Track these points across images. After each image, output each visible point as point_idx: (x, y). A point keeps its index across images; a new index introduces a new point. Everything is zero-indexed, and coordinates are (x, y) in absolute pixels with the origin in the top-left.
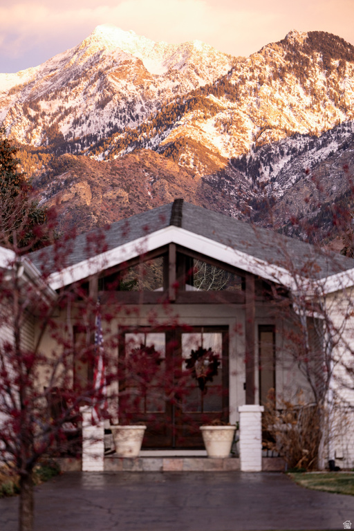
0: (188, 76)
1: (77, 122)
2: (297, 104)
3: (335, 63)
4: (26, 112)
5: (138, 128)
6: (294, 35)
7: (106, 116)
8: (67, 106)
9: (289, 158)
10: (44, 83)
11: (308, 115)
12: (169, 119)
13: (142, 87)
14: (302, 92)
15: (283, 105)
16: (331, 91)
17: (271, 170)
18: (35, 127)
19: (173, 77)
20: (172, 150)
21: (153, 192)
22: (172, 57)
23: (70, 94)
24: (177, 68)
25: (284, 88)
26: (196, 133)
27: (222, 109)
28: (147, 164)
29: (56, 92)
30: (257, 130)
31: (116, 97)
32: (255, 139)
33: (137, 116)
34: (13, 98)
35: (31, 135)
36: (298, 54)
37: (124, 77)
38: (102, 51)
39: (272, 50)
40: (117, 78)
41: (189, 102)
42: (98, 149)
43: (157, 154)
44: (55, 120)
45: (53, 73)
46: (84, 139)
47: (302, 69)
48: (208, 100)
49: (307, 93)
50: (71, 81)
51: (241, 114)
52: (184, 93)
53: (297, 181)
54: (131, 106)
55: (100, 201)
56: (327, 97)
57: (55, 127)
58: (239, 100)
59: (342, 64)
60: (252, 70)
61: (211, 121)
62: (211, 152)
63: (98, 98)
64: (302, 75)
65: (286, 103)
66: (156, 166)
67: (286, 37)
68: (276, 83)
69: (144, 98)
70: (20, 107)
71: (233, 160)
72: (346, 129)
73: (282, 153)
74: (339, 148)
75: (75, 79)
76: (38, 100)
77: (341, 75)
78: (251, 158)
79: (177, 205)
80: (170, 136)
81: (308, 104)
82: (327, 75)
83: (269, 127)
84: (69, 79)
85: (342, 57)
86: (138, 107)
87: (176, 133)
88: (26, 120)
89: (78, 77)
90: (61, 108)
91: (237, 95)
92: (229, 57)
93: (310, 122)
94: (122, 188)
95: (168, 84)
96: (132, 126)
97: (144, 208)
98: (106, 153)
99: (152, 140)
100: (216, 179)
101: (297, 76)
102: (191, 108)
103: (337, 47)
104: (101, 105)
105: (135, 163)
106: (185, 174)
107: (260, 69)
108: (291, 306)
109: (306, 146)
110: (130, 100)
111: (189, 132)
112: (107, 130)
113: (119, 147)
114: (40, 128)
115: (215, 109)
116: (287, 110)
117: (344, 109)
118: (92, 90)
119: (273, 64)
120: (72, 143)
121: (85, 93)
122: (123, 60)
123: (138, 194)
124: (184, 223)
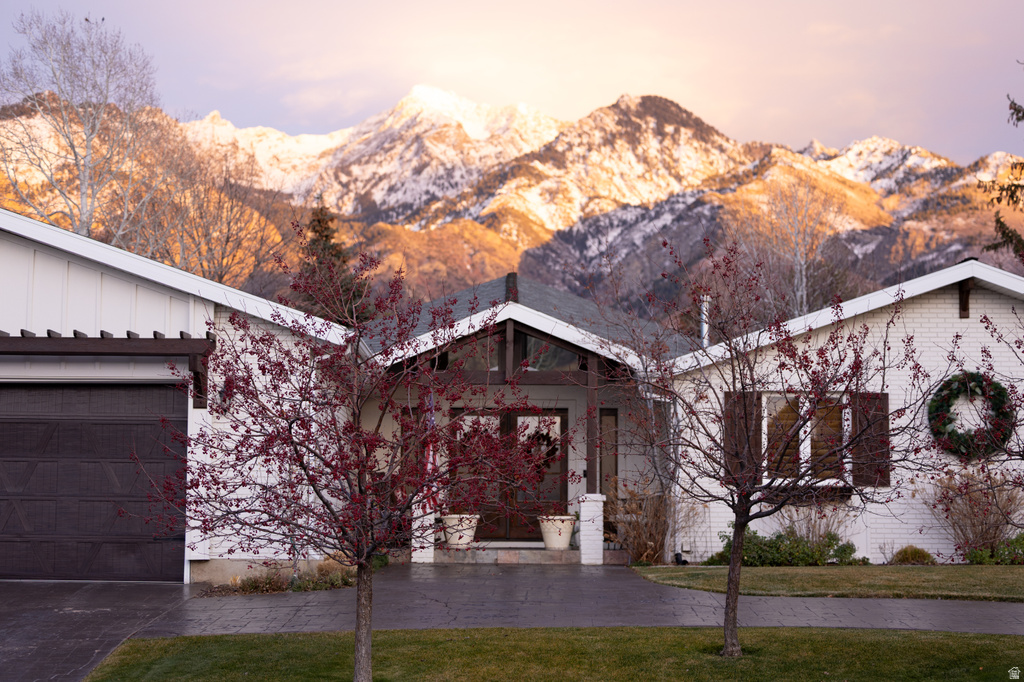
0: (512, 141)
1: (392, 189)
2: (628, 172)
3: (669, 129)
4: (337, 177)
5: (458, 196)
6: (626, 98)
7: (424, 183)
8: (382, 171)
9: (619, 230)
10: (357, 147)
11: (640, 185)
12: (490, 187)
13: (462, 153)
14: (633, 159)
15: (613, 174)
16: (664, 160)
17: (600, 243)
18: (347, 194)
19: (495, 142)
20: (493, 221)
21: (473, 266)
22: (495, 121)
23: (385, 159)
24: (500, 132)
25: (615, 155)
26: (520, 202)
27: (547, 177)
28: (467, 235)
29: (371, 156)
30: (584, 200)
31: (434, 163)
32: (583, 209)
33: (456, 184)
34: (324, 162)
35: (343, 202)
36: (630, 119)
37: (443, 141)
38: (419, 114)
39: (602, 115)
40: (435, 143)
41: (512, 169)
42: (415, 219)
43: (477, 224)
44: (368, 187)
45: (366, 136)
46: (399, 207)
47: (634, 135)
48: (533, 168)
49: (639, 161)
50: (387, 145)
51: (569, 183)
52: (507, 159)
53: (627, 255)
54: (450, 173)
55: (416, 275)
56: (660, 166)
57: (368, 194)
58: (566, 167)
59: (677, 131)
60: (580, 136)
61: (536, 190)
62: (535, 223)
63: (415, 163)
64: (634, 141)
65: (616, 171)
66: (476, 237)
67: (618, 102)
68: (606, 150)
69: (464, 164)
70: (331, 172)
71: (559, 232)
72: (681, 200)
73: (612, 225)
74: (673, 220)
75: (391, 142)
76: (350, 164)
77: (675, 142)
78: (578, 231)
79: (511, 279)
80: (492, 205)
81: (640, 173)
82: (661, 142)
83: (598, 197)
84: (383, 143)
85: (677, 123)
86: (457, 174)
87: (498, 203)
88: (337, 187)
89: (393, 140)
90: (375, 174)
91: (564, 162)
92: (556, 121)
93: (642, 192)
94: (440, 260)
95: (490, 150)
96: (451, 194)
97: (462, 283)
98: (423, 223)
99: (472, 210)
100: (540, 252)
101: (629, 143)
102: (514, 176)
103: (672, 112)
104: (418, 171)
105: (454, 234)
106: (508, 246)
107: (589, 135)
108: (636, 388)
109: (637, 218)
110: (449, 166)
111: (512, 201)
112: (424, 198)
113: (436, 216)
114: (352, 195)
115: (540, 177)
116: (617, 180)
117: (679, 178)
118: (408, 155)
119: (603, 129)
120: (386, 212)
121: (401, 158)
122: (442, 123)
123: (457, 267)
124: (521, 299)
